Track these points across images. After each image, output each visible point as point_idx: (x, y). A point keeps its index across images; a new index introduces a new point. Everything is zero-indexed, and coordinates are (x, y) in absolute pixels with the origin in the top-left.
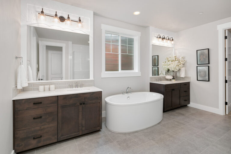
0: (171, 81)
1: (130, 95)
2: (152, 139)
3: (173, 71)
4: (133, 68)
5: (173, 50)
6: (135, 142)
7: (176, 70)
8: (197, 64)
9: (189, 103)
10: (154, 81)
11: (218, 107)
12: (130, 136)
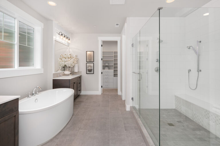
0: (68, 76)
1: (37, 96)
2: (80, 129)
3: (70, 67)
4: (33, 64)
5: (67, 48)
6: (69, 140)
7: (72, 66)
8: (87, 62)
9: (81, 92)
10: (56, 77)
11: (98, 90)
12: (59, 139)
